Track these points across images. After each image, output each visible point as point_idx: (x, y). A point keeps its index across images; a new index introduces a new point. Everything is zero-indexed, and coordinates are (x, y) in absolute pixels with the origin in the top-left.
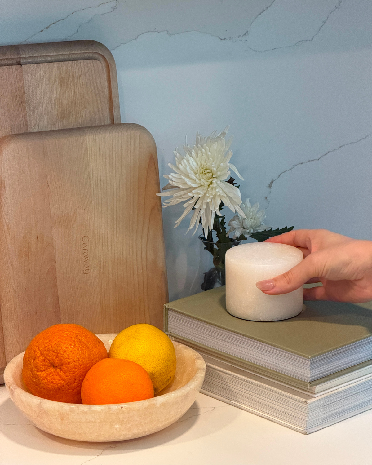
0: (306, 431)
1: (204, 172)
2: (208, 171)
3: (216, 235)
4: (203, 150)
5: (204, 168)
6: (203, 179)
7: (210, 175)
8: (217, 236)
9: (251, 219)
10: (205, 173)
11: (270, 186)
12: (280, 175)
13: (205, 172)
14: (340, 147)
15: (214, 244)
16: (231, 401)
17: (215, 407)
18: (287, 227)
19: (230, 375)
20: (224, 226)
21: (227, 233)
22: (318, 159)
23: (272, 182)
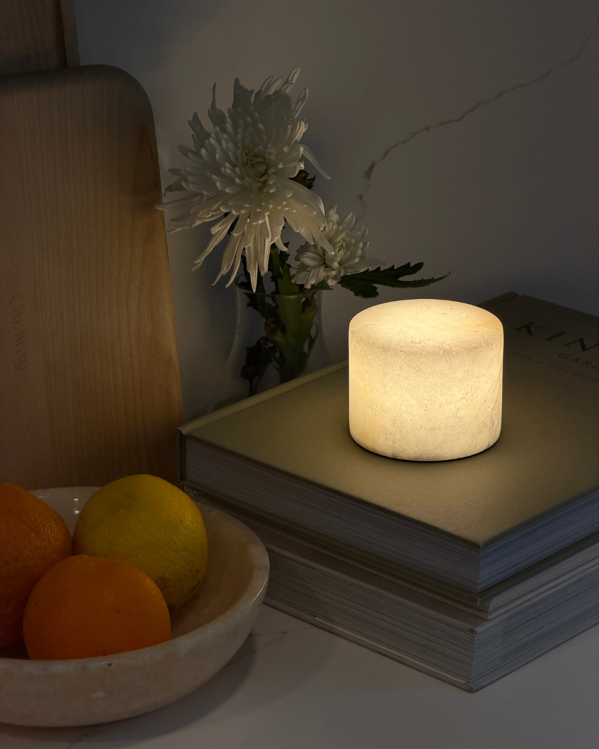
0: (471, 686)
1: (249, 162)
2: (259, 159)
3: (271, 278)
4: (249, 119)
5: (251, 155)
6: (249, 176)
7: (263, 168)
8: (272, 281)
9: (341, 247)
10: (253, 166)
11: (368, 174)
12: (387, 152)
13: (252, 162)
14: (500, 95)
15: (266, 298)
16: (316, 618)
17: (285, 633)
18: (409, 263)
19: (314, 569)
20: (287, 262)
21: (292, 275)
22: (459, 120)
23: (371, 168)
